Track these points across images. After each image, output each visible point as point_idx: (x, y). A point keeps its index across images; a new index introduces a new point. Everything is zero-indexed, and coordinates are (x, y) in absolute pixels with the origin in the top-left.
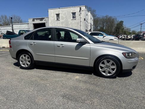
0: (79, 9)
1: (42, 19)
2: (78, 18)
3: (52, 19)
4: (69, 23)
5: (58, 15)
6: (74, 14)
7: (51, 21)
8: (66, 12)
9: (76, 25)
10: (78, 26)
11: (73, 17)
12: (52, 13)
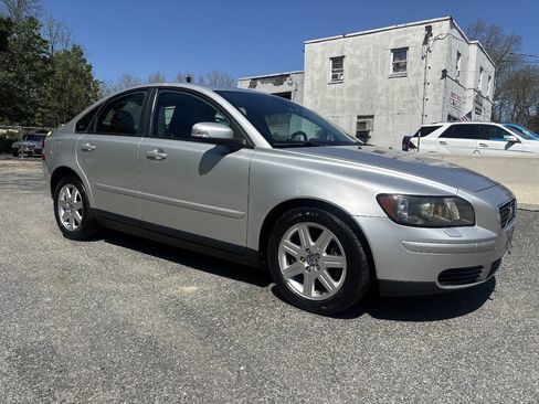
0: (424, 32)
1: (279, 80)
2: (414, 71)
3: (316, 77)
4: (379, 90)
5: (337, 62)
6: (400, 53)
7: (313, 86)
8: (367, 49)
9: (407, 99)
10: (412, 101)
11: (397, 67)
12: (318, 54)
